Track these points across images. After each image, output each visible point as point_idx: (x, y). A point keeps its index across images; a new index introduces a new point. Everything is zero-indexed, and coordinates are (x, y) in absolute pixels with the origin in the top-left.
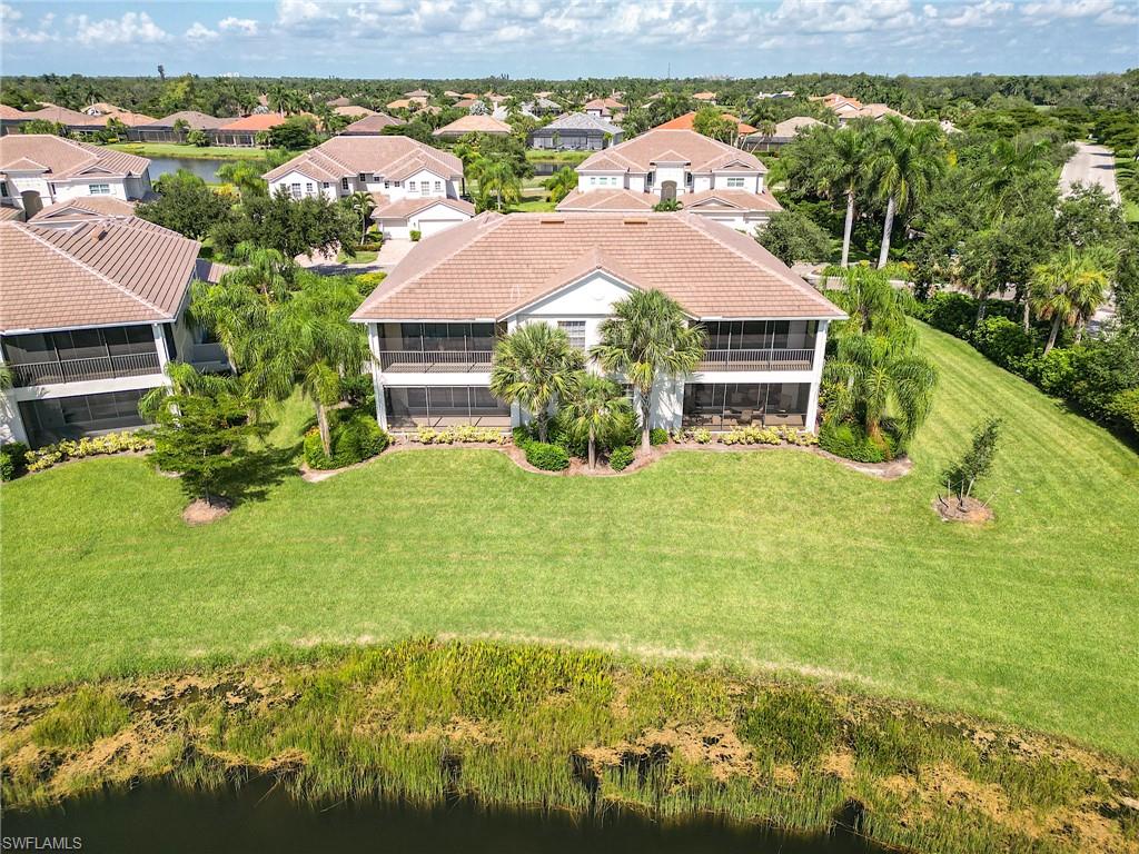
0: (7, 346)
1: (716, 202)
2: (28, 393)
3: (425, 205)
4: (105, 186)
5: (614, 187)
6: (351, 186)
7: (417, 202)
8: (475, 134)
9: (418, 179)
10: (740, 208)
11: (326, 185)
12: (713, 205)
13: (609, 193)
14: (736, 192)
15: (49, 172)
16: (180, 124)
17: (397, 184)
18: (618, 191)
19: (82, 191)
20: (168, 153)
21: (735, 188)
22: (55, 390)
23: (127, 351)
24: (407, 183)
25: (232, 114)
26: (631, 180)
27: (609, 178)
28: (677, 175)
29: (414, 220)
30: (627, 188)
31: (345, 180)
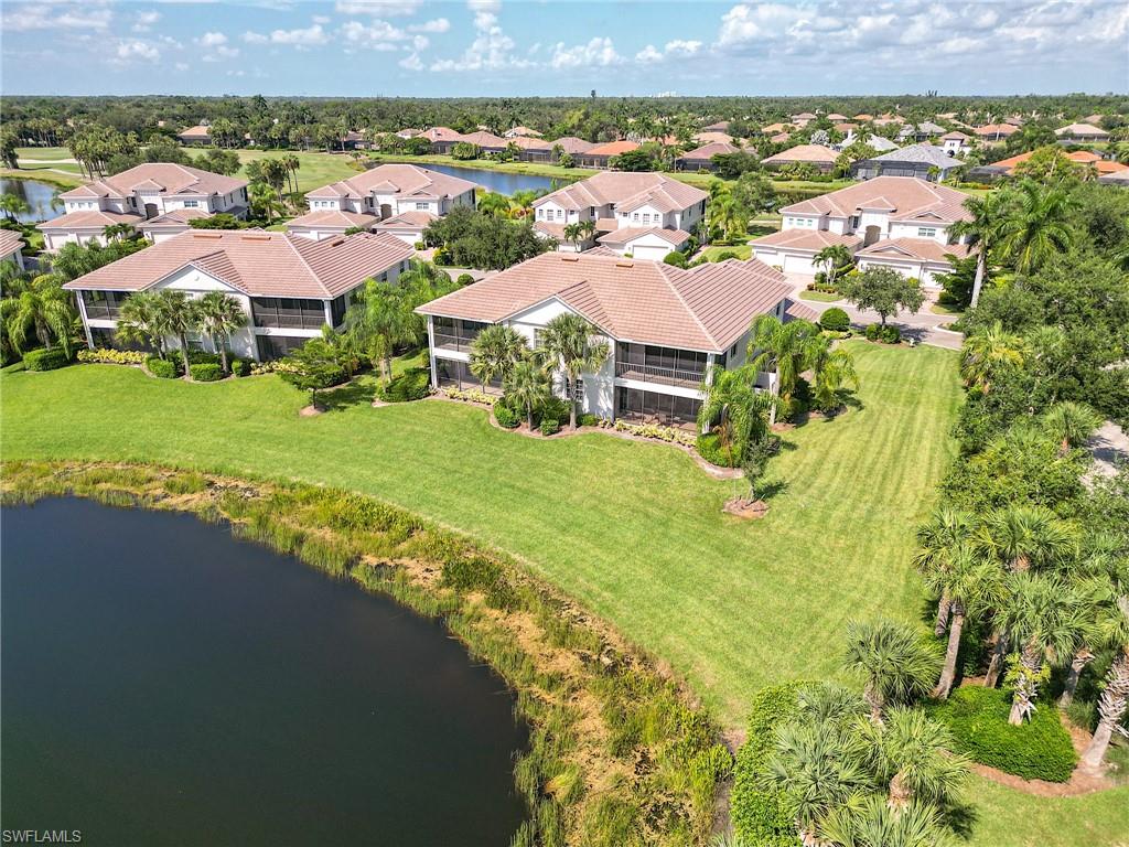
0: (255, 304)
1: (896, 250)
2: (261, 331)
3: (643, 233)
4: (426, 205)
5: (809, 228)
6: (596, 213)
7: (636, 230)
8: (798, 164)
9: (641, 211)
10: (918, 258)
11: (572, 212)
12: (893, 252)
13: (803, 233)
14: (924, 241)
15: (399, 191)
16: (557, 149)
17: (625, 214)
18: (811, 232)
19: (412, 207)
20: (541, 172)
21: (926, 238)
22: (274, 331)
23: (310, 314)
24: (632, 214)
25: (611, 138)
26: (831, 222)
27: (806, 220)
28: (881, 221)
29: (629, 245)
30: (826, 230)
31: (593, 208)
